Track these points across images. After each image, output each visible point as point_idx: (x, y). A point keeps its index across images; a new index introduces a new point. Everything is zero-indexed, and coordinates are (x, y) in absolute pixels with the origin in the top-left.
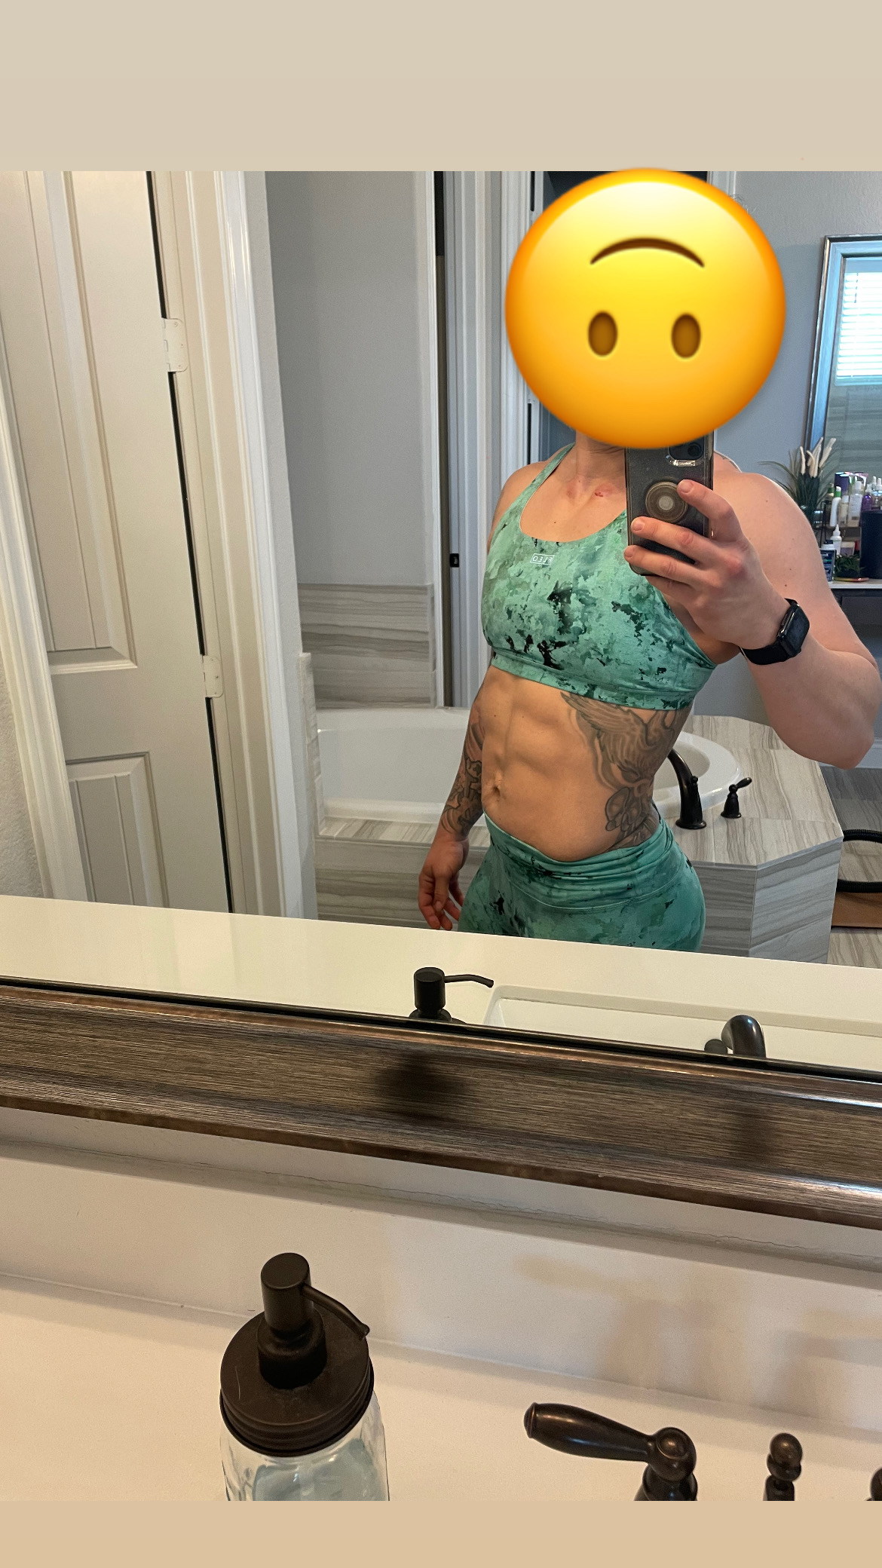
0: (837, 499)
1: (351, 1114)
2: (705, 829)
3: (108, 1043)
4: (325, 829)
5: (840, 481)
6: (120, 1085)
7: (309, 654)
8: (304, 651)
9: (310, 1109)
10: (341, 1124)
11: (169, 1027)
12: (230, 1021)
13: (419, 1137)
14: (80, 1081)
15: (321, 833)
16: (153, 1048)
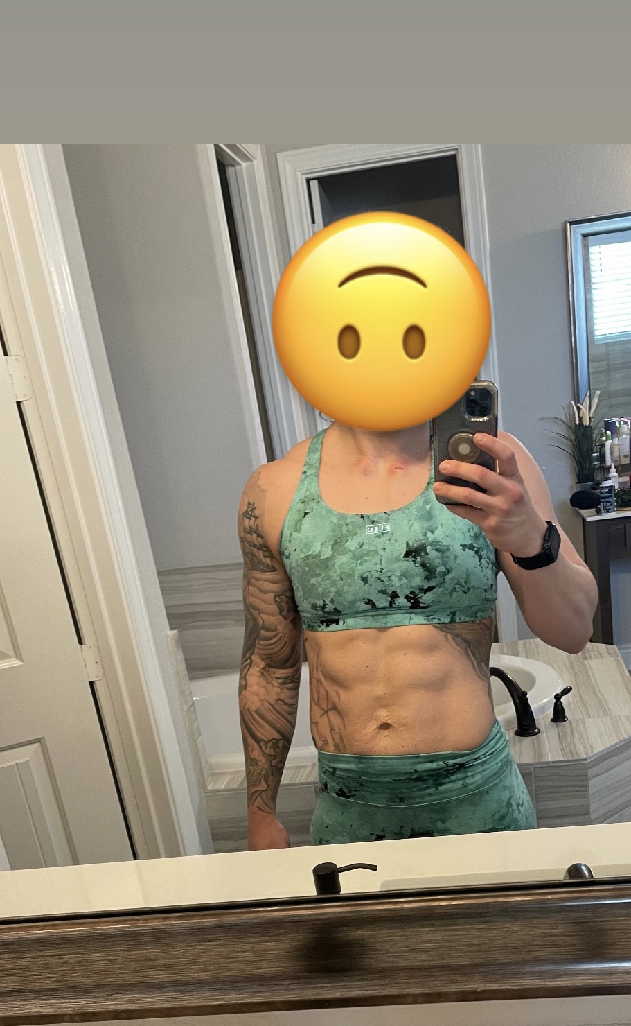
0: (609, 442)
1: (279, 980)
2: (540, 734)
3: (73, 958)
4: (212, 784)
5: (609, 426)
6: (88, 991)
7: (175, 631)
8: (171, 629)
9: (246, 982)
10: (273, 989)
11: (121, 936)
12: (173, 922)
13: (336, 988)
14: (53, 993)
15: (209, 788)
16: (111, 955)
